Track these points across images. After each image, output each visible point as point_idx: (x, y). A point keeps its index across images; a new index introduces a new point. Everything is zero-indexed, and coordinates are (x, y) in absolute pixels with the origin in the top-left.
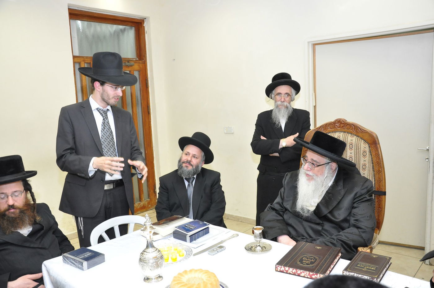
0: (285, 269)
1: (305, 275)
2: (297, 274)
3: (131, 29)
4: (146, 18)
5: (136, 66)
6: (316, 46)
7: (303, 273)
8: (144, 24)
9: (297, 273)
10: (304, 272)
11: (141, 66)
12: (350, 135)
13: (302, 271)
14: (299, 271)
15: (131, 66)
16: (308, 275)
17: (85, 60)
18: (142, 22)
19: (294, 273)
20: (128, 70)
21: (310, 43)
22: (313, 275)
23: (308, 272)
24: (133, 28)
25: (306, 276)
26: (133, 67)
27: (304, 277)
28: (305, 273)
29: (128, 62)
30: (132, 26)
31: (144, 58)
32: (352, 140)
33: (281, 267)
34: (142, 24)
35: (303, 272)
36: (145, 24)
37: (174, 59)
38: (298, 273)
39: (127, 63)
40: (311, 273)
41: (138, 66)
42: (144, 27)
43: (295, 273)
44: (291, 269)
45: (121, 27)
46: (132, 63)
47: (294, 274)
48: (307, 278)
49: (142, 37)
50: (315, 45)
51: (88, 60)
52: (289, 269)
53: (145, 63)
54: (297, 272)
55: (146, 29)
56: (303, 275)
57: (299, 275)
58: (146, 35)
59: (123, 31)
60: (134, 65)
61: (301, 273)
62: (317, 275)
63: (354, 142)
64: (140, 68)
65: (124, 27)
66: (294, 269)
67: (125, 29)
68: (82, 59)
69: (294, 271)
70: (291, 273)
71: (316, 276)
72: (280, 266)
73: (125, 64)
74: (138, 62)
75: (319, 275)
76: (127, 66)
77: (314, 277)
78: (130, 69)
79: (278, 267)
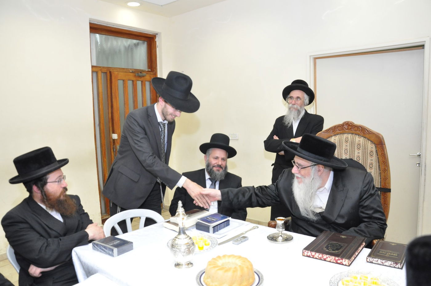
0: (311, 253)
2: (323, 259)
3: (144, 43)
4: (157, 34)
5: (148, 77)
6: (317, 60)
7: (329, 258)
8: (155, 39)
9: (323, 258)
10: (330, 257)
12: (357, 136)
13: (328, 256)
15: (143, 76)
17: (102, 70)
18: (154, 38)
19: (320, 258)
20: (140, 80)
21: (311, 57)
22: (339, 260)
23: (334, 257)
24: (146, 43)
25: (332, 261)
26: (145, 77)
27: (330, 262)
28: (331, 258)
29: (141, 73)
30: (144, 41)
31: (155, 70)
32: (359, 141)
33: (308, 252)
34: (154, 39)
36: (157, 39)
39: (139, 73)
40: (337, 258)
41: (149, 77)
42: (156, 41)
43: (321, 258)
44: (317, 254)
45: (135, 41)
46: (144, 74)
47: (320, 259)
48: (333, 262)
49: (153, 51)
50: (315, 59)
51: (105, 70)
52: (315, 254)
53: (156, 74)
54: (323, 257)
55: (157, 44)
56: (328, 259)
57: (325, 260)
58: (157, 49)
59: (136, 45)
60: (145, 76)
61: (327, 258)
62: (342, 259)
63: (361, 142)
65: (138, 41)
66: (320, 254)
67: (138, 44)
68: (100, 69)
69: (320, 256)
70: (318, 258)
71: (341, 261)
72: (307, 251)
73: (138, 74)
74: (149, 73)
75: (344, 260)
76: (140, 76)
77: (339, 262)
78: (142, 79)
79: (305, 252)
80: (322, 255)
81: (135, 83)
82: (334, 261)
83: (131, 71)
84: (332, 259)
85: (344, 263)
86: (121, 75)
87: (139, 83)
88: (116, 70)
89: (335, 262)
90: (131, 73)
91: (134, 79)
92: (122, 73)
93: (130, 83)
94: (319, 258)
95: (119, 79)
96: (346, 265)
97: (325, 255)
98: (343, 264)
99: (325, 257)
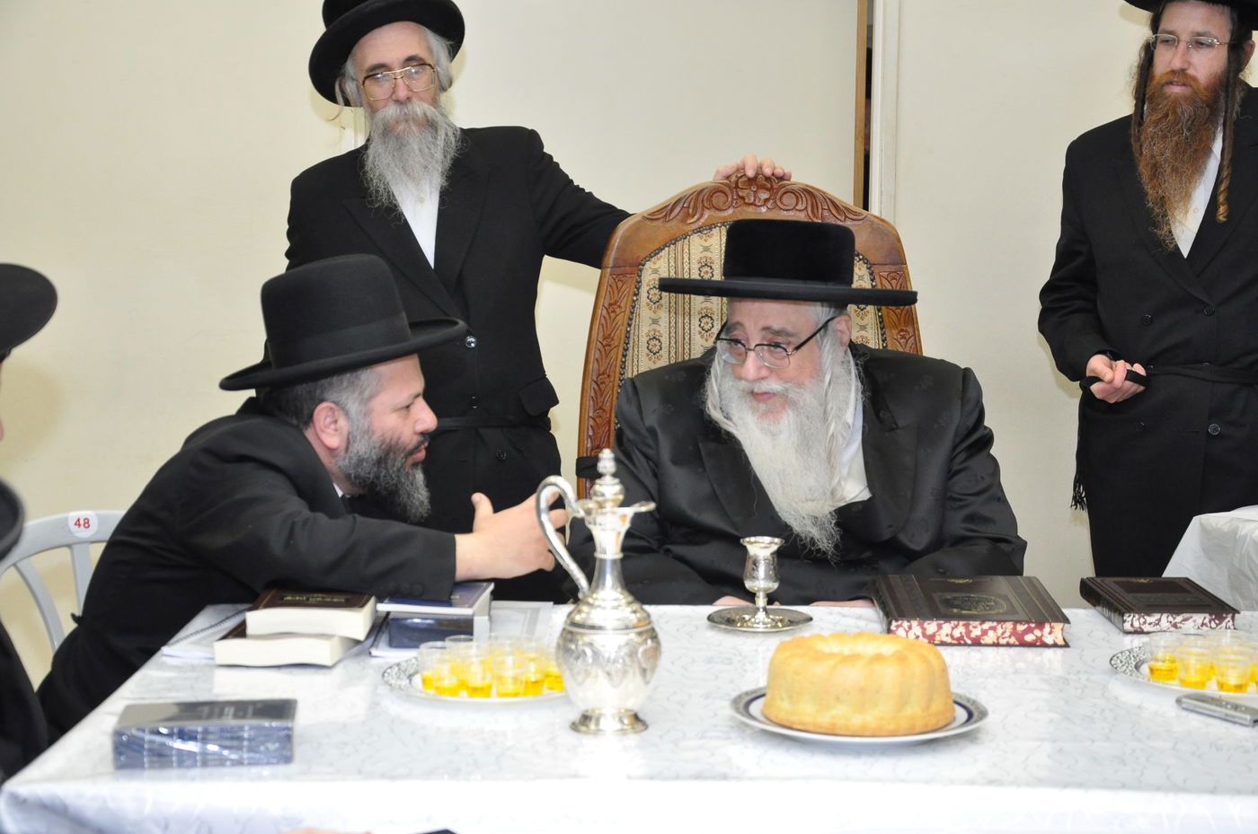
0: (924, 630)
1: (998, 638)
2: (969, 642)
7: (991, 633)
9: (969, 637)
10: (994, 629)
13: (986, 626)
14: (975, 627)
16: (1010, 637)
19: (958, 639)
22: (1029, 631)
23: (1009, 626)
25: (1003, 641)
27: (996, 645)
28: (1000, 631)
33: (910, 628)
35: (991, 628)
38: (973, 635)
40: (1021, 628)
43: (961, 638)
44: (947, 627)
47: (959, 642)
48: (1008, 645)
52: (940, 627)
54: (968, 632)
56: (990, 638)
57: (977, 643)
61: (985, 633)
62: (1040, 626)
66: (956, 626)
69: (957, 633)
70: (949, 640)
71: (1037, 632)
72: (906, 624)
75: (1047, 628)
77: (1029, 638)
79: (898, 627)
80: (966, 626)
82: (1013, 640)
84: (1003, 633)
85: (1049, 640)
89: (1017, 643)
94: (954, 642)
96: (1055, 645)
97: (977, 623)
98: (1045, 645)
99: (976, 632)
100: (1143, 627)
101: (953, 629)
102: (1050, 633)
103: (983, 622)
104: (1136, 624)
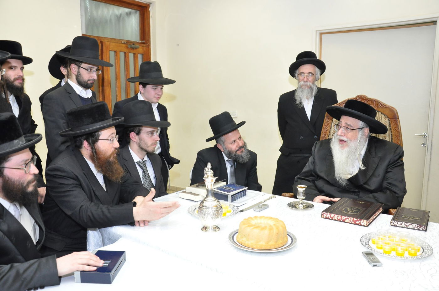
0: (331, 215)
1: (349, 221)
2: (342, 221)
3: (136, 13)
4: (151, 3)
6: (323, 35)
7: (347, 219)
8: (149, 9)
9: (342, 219)
10: (348, 218)
11: (145, 50)
13: (346, 217)
15: (136, 48)
16: (352, 221)
18: (148, 7)
19: (338, 219)
20: (133, 52)
21: (318, 31)
22: (357, 220)
23: (352, 218)
24: (138, 12)
25: (350, 222)
26: (138, 49)
27: (348, 223)
28: (350, 219)
29: (133, 44)
30: (137, 10)
31: (148, 42)
33: (327, 214)
34: (148, 8)
35: (347, 218)
36: (151, 9)
37: (178, 45)
38: (343, 219)
39: (132, 45)
40: (355, 219)
41: (142, 50)
42: (149, 11)
43: (340, 219)
44: (336, 216)
45: (127, 10)
46: (137, 46)
47: (339, 220)
48: (352, 223)
49: (146, 22)
50: (321, 34)
52: (334, 216)
53: (149, 47)
54: (342, 218)
55: (151, 14)
56: (347, 221)
58: (151, 20)
59: (128, 14)
60: (138, 48)
61: (346, 219)
62: (360, 220)
64: (144, 51)
65: (130, 10)
66: (339, 216)
67: (130, 13)
70: (336, 219)
71: (359, 221)
72: (326, 213)
73: (130, 46)
74: (142, 45)
75: (362, 221)
76: (132, 48)
77: (357, 222)
78: (135, 51)
79: (324, 214)
80: (341, 217)
81: (127, 56)
82: (353, 222)
83: (123, 42)
85: (363, 224)
86: (113, 46)
87: (131, 56)
88: (108, 40)
90: (123, 44)
91: (126, 50)
92: (114, 44)
93: (122, 55)
95: (110, 49)
96: (364, 226)
97: (344, 216)
98: (361, 225)
99: (344, 219)
100: (397, 225)
101: (338, 217)
102: (363, 222)
103: (345, 216)
104: (395, 224)
